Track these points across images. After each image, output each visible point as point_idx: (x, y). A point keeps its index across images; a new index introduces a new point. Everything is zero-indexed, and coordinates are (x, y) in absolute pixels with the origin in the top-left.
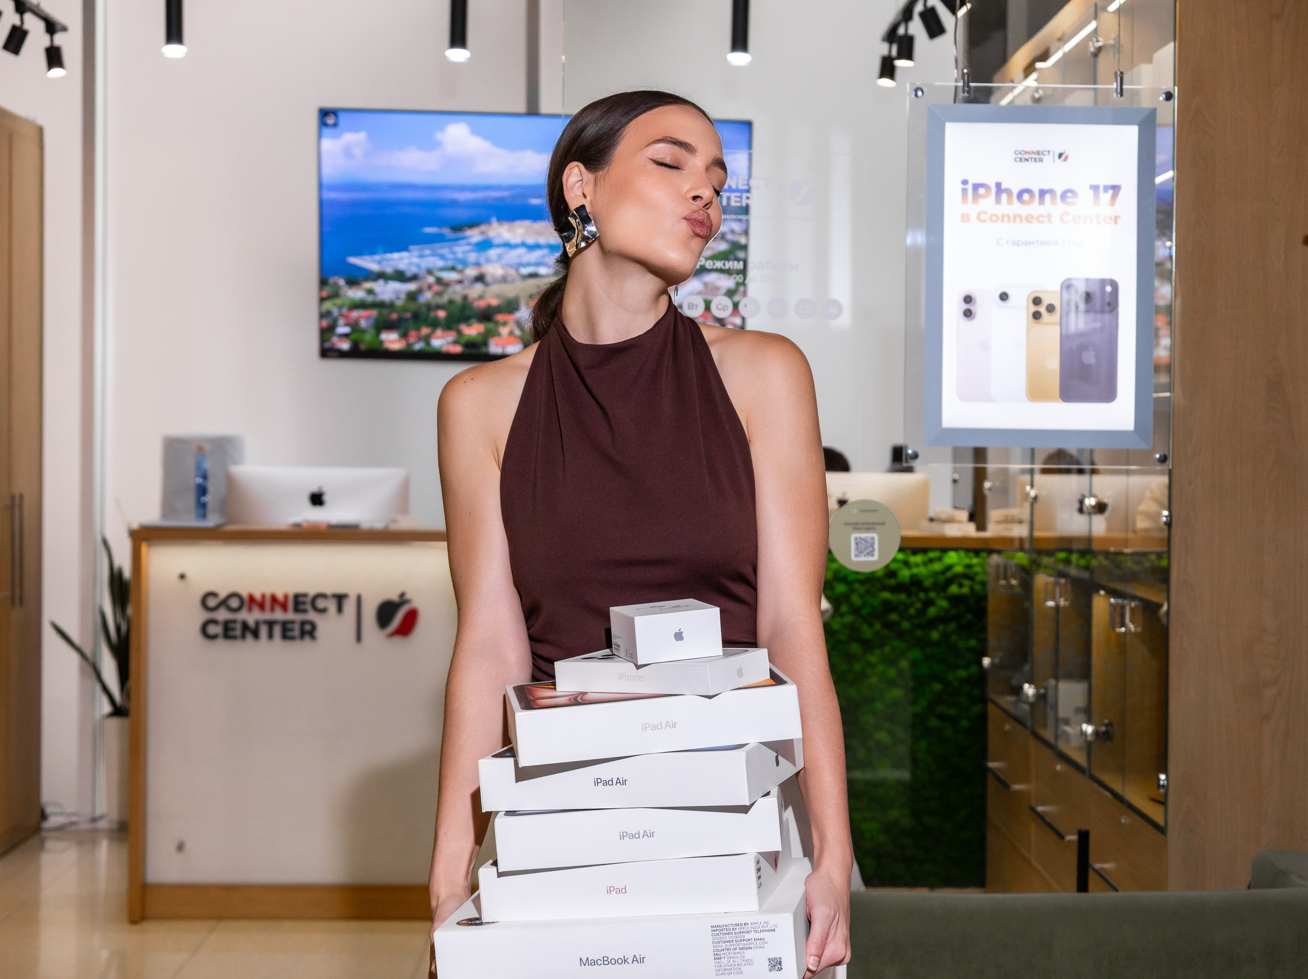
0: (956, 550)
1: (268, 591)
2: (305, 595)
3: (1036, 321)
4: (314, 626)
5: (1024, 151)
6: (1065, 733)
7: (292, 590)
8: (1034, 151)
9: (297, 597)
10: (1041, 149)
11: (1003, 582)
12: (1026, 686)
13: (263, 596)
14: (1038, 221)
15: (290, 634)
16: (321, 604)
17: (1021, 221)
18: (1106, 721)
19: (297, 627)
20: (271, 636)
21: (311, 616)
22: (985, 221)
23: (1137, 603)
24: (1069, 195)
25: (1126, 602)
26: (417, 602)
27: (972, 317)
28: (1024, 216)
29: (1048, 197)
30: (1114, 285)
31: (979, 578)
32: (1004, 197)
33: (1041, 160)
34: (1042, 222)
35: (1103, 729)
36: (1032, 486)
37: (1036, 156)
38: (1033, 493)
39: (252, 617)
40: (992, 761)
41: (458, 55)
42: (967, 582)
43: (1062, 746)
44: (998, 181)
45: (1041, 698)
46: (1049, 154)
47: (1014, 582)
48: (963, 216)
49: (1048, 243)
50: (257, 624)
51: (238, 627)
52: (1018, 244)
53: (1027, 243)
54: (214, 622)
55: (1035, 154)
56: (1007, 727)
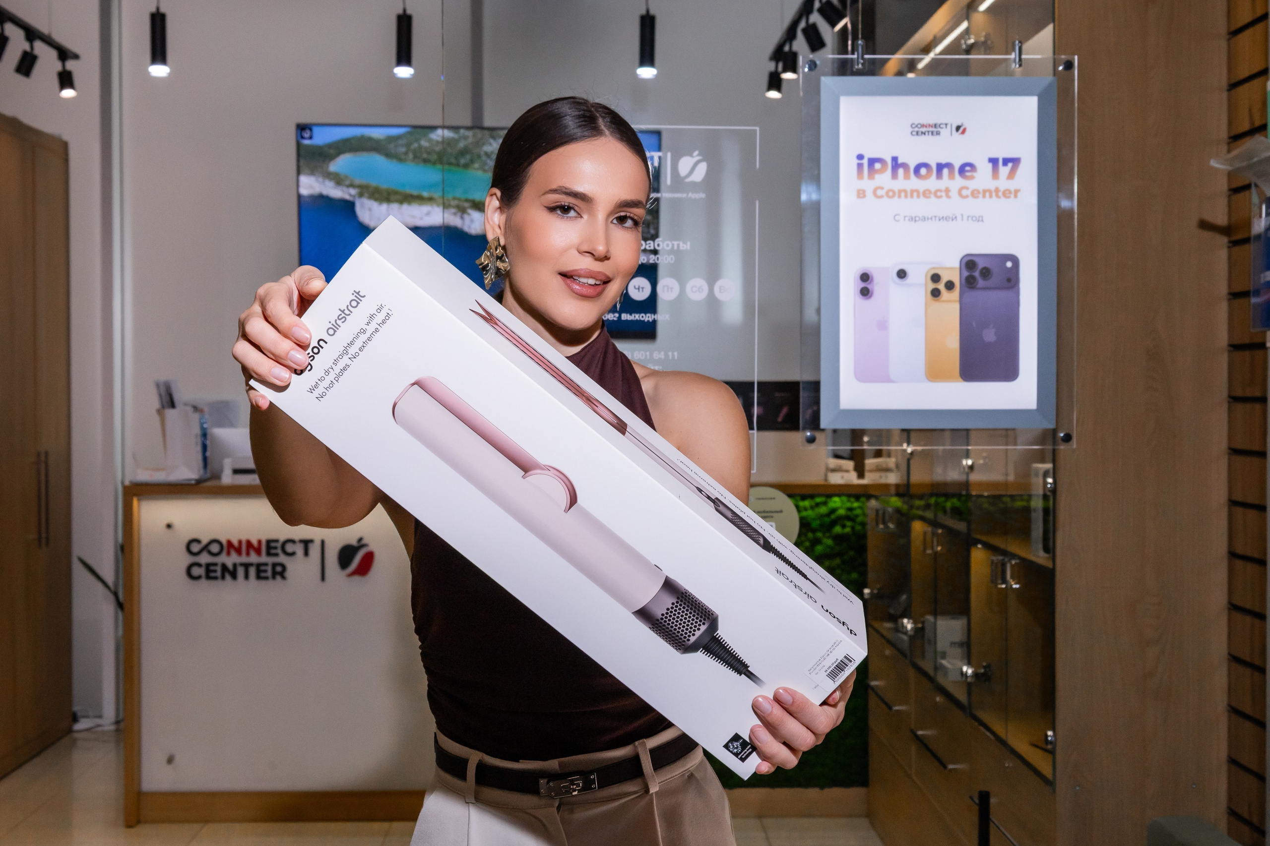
0: (839, 495)
1: (244, 538)
2: (277, 541)
3: (935, 299)
4: (284, 568)
5: (920, 124)
6: (943, 667)
7: (264, 538)
8: (931, 123)
9: (269, 542)
10: (939, 122)
11: (881, 526)
12: (905, 621)
13: (240, 542)
14: (936, 196)
15: (263, 575)
16: (289, 548)
17: (918, 196)
18: (984, 664)
19: (269, 568)
20: (247, 577)
21: (282, 559)
22: (881, 197)
23: (1018, 561)
24: (968, 168)
25: (1006, 560)
26: (373, 546)
27: (868, 296)
28: (921, 191)
29: (945, 171)
30: (1015, 260)
31: (859, 519)
32: (901, 171)
33: (938, 133)
34: (941, 197)
35: (982, 671)
36: (909, 444)
37: (933, 129)
38: (909, 450)
39: (230, 560)
40: (872, 681)
41: (404, 72)
42: (849, 523)
43: (940, 679)
44: (895, 155)
45: (919, 632)
46: (946, 127)
47: (891, 526)
48: (859, 191)
49: (946, 219)
50: (235, 565)
51: (219, 568)
52: (915, 221)
53: (924, 219)
54: (199, 565)
55: (932, 127)
56: (887, 652)
